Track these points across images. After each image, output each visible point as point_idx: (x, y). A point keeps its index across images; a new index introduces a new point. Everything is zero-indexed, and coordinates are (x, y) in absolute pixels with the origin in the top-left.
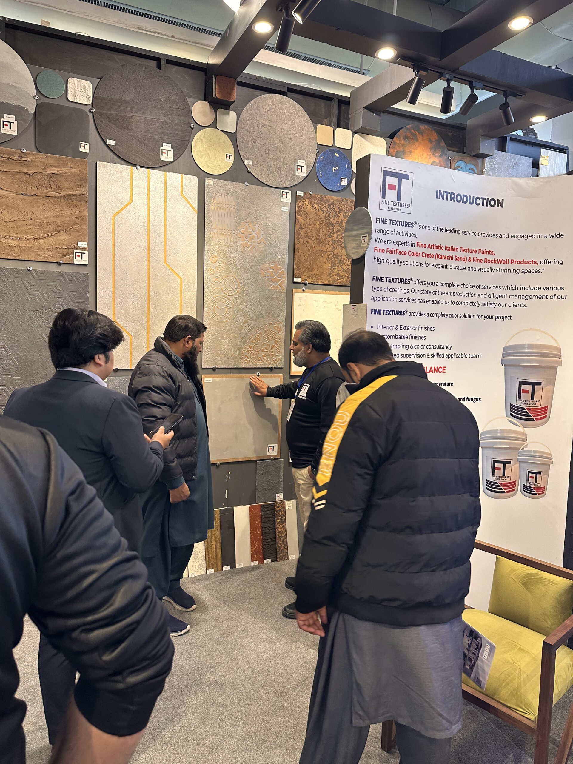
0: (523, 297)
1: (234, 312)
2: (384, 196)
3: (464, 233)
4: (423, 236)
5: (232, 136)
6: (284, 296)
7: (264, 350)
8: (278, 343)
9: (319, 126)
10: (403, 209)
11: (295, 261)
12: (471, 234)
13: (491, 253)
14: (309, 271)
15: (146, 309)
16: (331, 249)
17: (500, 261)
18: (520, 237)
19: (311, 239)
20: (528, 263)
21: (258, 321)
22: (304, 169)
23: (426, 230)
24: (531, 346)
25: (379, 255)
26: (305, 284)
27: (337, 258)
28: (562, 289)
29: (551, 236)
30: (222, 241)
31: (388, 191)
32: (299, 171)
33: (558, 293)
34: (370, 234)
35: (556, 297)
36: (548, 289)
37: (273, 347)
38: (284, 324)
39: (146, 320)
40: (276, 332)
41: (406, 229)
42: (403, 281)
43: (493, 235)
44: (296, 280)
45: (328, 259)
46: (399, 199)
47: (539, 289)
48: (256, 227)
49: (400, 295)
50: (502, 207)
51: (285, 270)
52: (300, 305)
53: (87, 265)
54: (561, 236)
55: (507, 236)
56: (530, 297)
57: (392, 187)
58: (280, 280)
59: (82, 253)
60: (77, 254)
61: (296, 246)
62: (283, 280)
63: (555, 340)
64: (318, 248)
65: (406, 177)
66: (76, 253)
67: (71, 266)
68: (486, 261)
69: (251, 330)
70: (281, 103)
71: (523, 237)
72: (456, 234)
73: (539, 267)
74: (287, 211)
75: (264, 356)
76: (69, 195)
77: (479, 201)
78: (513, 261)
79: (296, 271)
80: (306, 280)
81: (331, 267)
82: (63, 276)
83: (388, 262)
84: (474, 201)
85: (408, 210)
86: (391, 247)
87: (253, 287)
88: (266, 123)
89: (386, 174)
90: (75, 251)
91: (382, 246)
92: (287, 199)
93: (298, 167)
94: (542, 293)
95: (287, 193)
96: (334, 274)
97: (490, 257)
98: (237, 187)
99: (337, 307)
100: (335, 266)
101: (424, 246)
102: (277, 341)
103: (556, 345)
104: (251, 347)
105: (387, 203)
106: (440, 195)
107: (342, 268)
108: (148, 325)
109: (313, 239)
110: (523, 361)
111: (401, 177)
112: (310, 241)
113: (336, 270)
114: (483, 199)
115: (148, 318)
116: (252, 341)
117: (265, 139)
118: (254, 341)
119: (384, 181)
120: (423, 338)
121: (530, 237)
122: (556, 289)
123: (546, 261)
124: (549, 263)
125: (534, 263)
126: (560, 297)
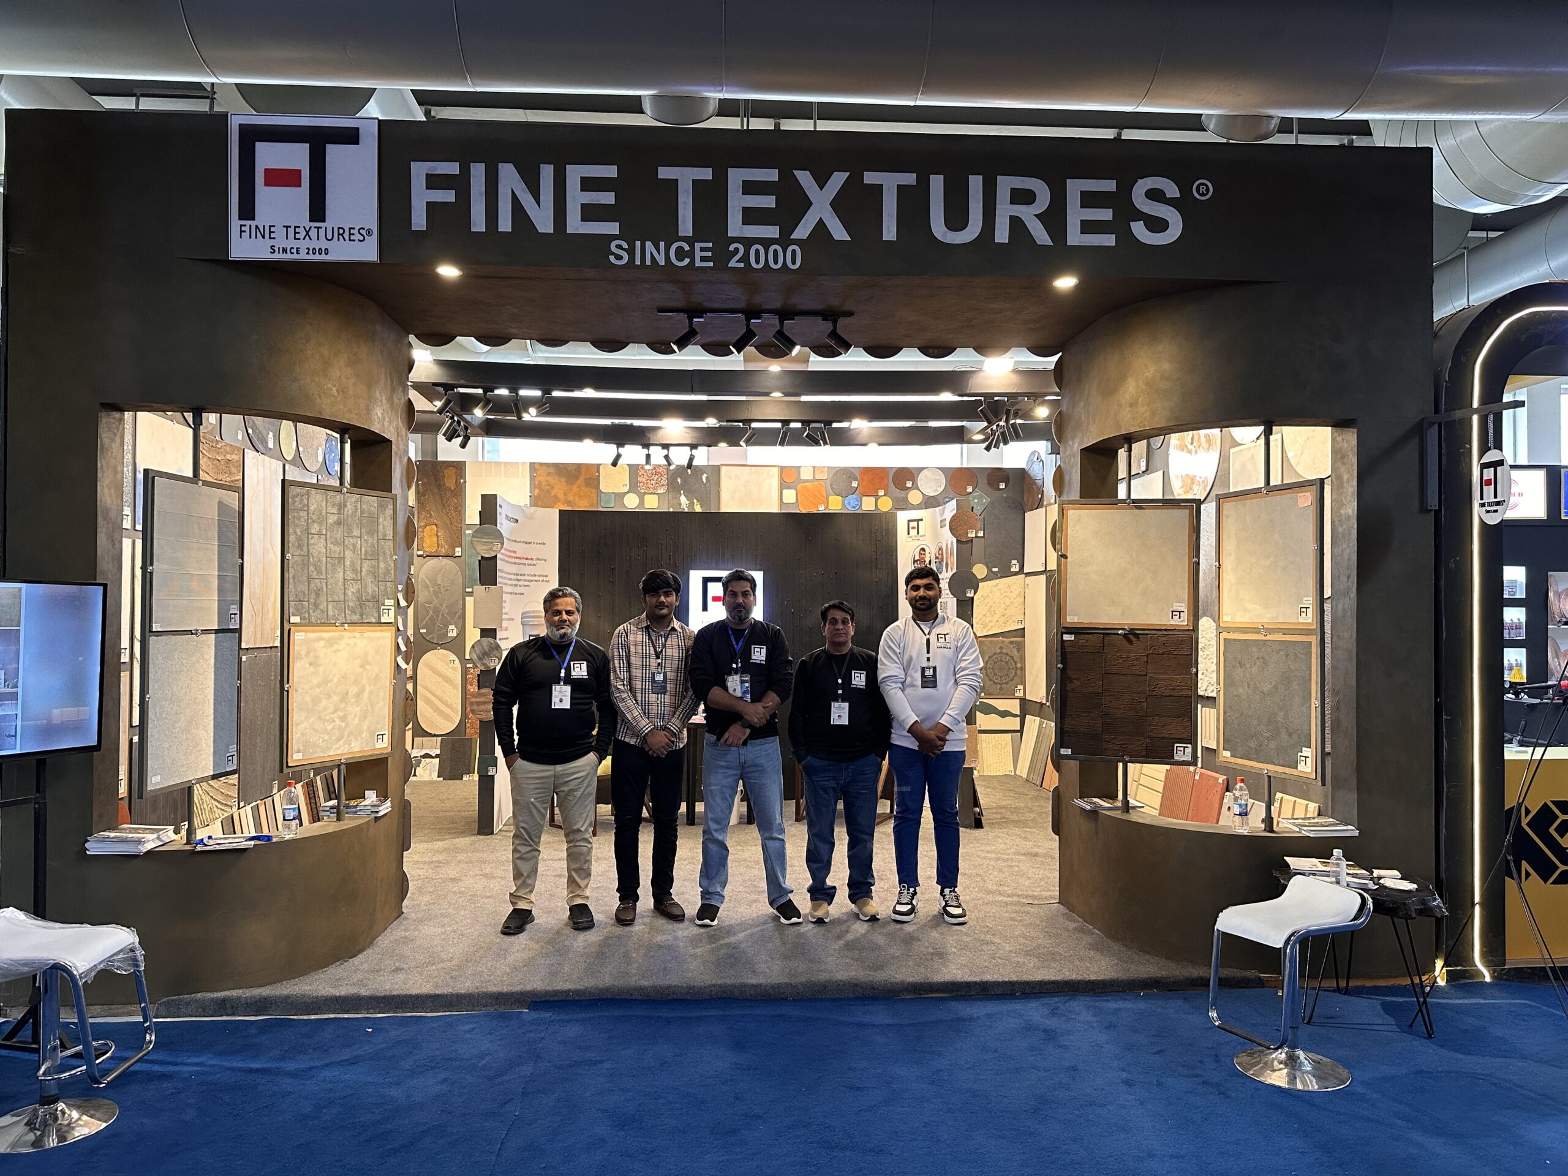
0: (528, 581)
13: (515, 552)
17: (519, 558)
18: (526, 543)
20: (529, 559)
24: (534, 612)
28: (547, 576)
29: (540, 544)
33: (545, 579)
35: (544, 581)
47: (535, 576)
50: (517, 523)
54: (544, 544)
56: (532, 581)
68: (515, 558)
73: (534, 562)
77: (511, 519)
78: (523, 558)
94: (537, 578)
97: (516, 555)
110: (530, 621)
122: (543, 576)
123: (538, 559)
124: (540, 560)
125: (532, 559)
126: (546, 581)
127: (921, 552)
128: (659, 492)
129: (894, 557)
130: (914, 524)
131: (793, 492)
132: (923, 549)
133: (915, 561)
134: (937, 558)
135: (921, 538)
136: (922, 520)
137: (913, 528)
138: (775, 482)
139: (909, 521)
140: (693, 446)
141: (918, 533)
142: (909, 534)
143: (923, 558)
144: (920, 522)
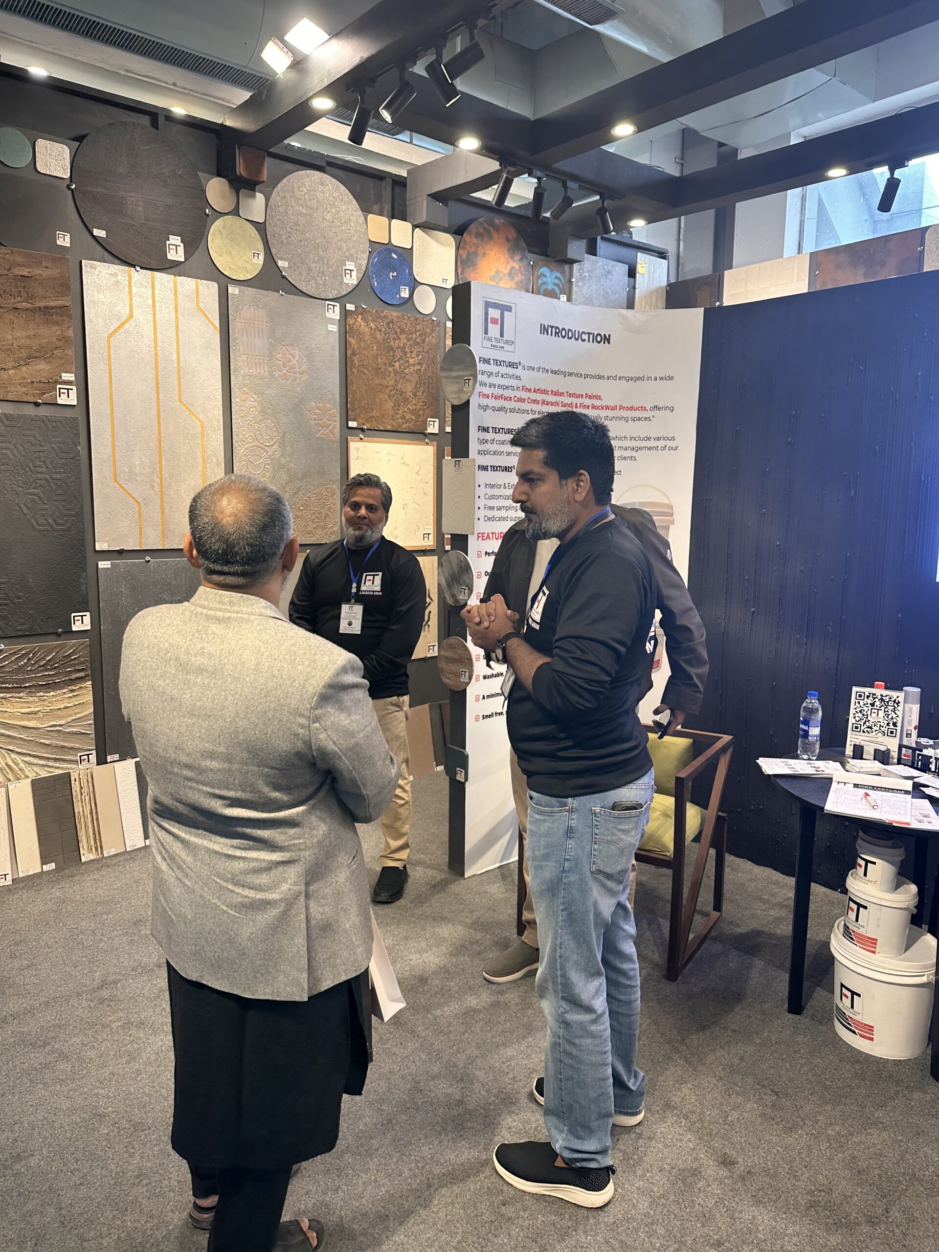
0: (633, 449)
1: (273, 468)
2: (486, 332)
3: (570, 374)
4: (528, 378)
5: (261, 228)
6: (337, 446)
7: (314, 519)
8: (332, 510)
9: (370, 216)
10: (507, 347)
11: (349, 399)
12: (577, 375)
13: (598, 397)
14: (367, 412)
15: (157, 466)
16: (392, 382)
17: (607, 408)
18: (628, 379)
19: (367, 369)
20: (637, 409)
21: (304, 480)
22: (354, 274)
23: (531, 372)
25: (484, 402)
26: (363, 430)
27: (401, 395)
28: (673, 439)
29: (661, 379)
30: (253, 371)
31: (490, 325)
32: (348, 276)
33: (669, 444)
34: (475, 377)
35: (667, 448)
36: (659, 439)
37: (326, 515)
39: (158, 480)
40: (329, 495)
41: (510, 371)
43: (600, 377)
44: (352, 424)
45: (389, 396)
46: (502, 335)
47: (649, 439)
48: (297, 352)
50: (609, 343)
51: (335, 411)
52: (358, 458)
53: (74, 406)
54: (671, 378)
55: (614, 378)
56: (640, 448)
57: (494, 321)
58: (331, 425)
59: (68, 389)
60: (62, 391)
61: (349, 379)
62: (335, 425)
63: (667, 497)
64: (377, 381)
65: (509, 309)
66: (60, 389)
67: (52, 408)
68: (593, 407)
69: (296, 493)
70: (322, 183)
71: (632, 379)
72: (562, 376)
73: (649, 414)
74: (336, 330)
75: (314, 528)
76: (46, 308)
77: (585, 337)
78: (621, 407)
79: (350, 413)
80: (364, 424)
81: (394, 406)
82: (43, 421)
83: (494, 409)
84: (578, 336)
85: (511, 348)
86: (497, 391)
87: (296, 434)
88: (304, 211)
89: (488, 305)
90: (58, 386)
91: (487, 391)
92: (334, 313)
93: (347, 271)
94: (652, 443)
95: (334, 306)
96: (398, 416)
97: (598, 403)
98: (270, 297)
99: (404, 461)
100: (399, 406)
101: (530, 390)
102: (329, 508)
103: (667, 502)
105: (490, 339)
106: (544, 330)
107: (408, 409)
108: (162, 488)
109: (370, 369)
111: (505, 308)
112: (365, 371)
113: (401, 412)
114: (589, 334)
115: (161, 479)
116: (299, 508)
117: (303, 232)
118: (301, 508)
119: (486, 314)
121: (639, 379)
122: (666, 439)
123: (655, 408)
124: (659, 409)
125: (643, 409)
126: (671, 448)
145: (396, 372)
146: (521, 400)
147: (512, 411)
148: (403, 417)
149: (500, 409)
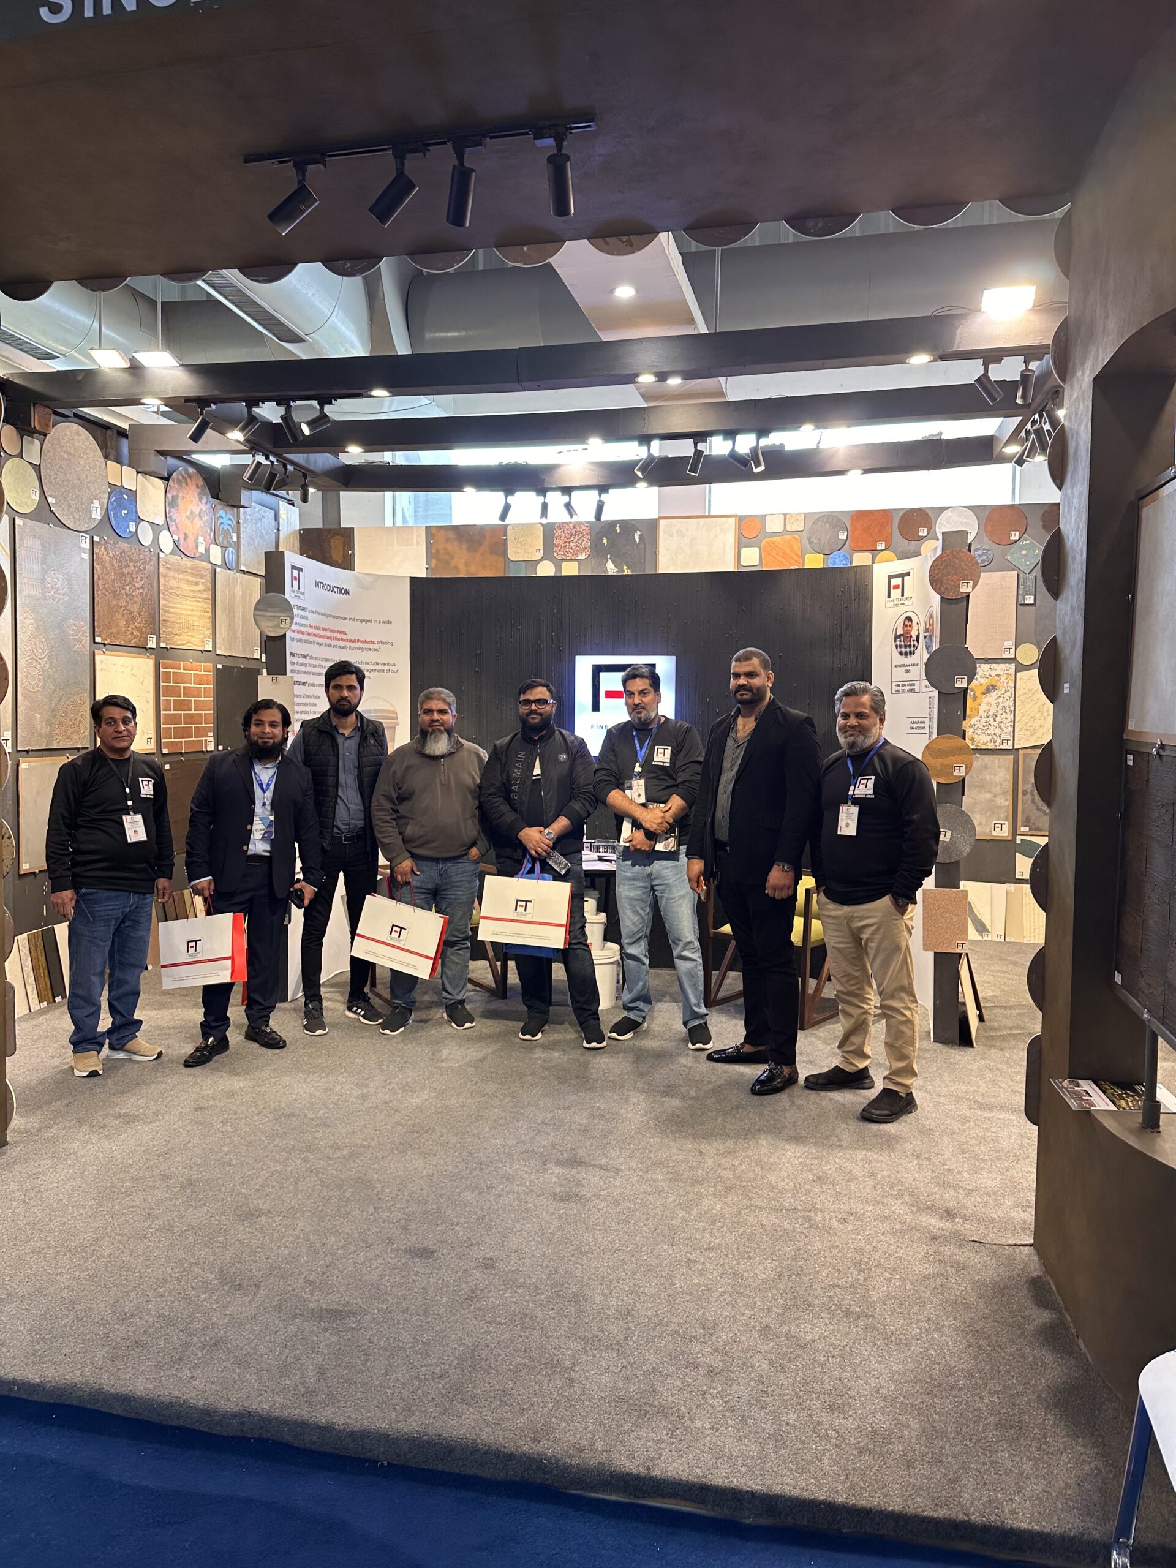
1: (44, 679)
2: (293, 586)
3: (330, 616)
4: (312, 619)
5: (38, 469)
6: (87, 659)
7: (71, 725)
9: (109, 462)
11: (95, 618)
12: (333, 617)
13: (344, 633)
14: (107, 629)
16: (124, 604)
17: (350, 640)
18: (362, 621)
19: (108, 592)
20: (368, 642)
21: (65, 690)
22: (99, 510)
23: (312, 614)
26: (104, 645)
27: (130, 614)
28: (394, 665)
29: (384, 622)
30: (32, 593)
31: (294, 581)
32: (95, 512)
33: (392, 668)
34: (292, 618)
35: (389, 671)
36: (384, 664)
37: (80, 722)
38: (88, 692)
41: (303, 613)
42: (305, 657)
43: (345, 619)
44: (98, 639)
45: (123, 615)
46: (299, 588)
47: (378, 664)
48: (61, 576)
49: (303, 668)
51: (87, 628)
54: (391, 623)
55: (353, 619)
57: (295, 578)
58: (83, 640)
62: (86, 640)
64: (114, 603)
65: (303, 571)
68: (343, 640)
69: (59, 701)
70: (78, 434)
71: (365, 621)
73: (376, 646)
74: (87, 558)
75: (72, 733)
77: (336, 590)
78: (358, 641)
79: (96, 630)
80: (106, 640)
81: (126, 624)
83: (297, 640)
85: (303, 597)
87: (60, 648)
88: (66, 456)
89: (293, 567)
92: (86, 544)
93: (94, 509)
94: (379, 667)
95: (85, 537)
96: (128, 633)
97: (345, 637)
98: (42, 528)
99: (134, 673)
100: (130, 625)
101: (312, 627)
102: (82, 715)
104: (60, 723)
105: (293, 591)
107: (136, 626)
111: (300, 570)
113: (130, 629)
116: (61, 715)
117: (65, 474)
118: (63, 715)
119: (292, 573)
120: (315, 705)
121: (369, 621)
122: (390, 664)
123: (381, 642)
124: (383, 643)
125: (373, 642)
126: (393, 671)
127: (907, 623)
128: (580, 557)
129: (867, 632)
130: (897, 581)
131: (756, 550)
132: (909, 619)
133: (897, 637)
134: (927, 630)
135: (906, 603)
136: (908, 574)
137: (896, 587)
138: (731, 538)
139: (890, 577)
140: (603, 489)
141: (903, 595)
142: (889, 596)
143: (908, 632)
144: (906, 578)
145: (127, 595)
146: (309, 634)
147: (306, 641)
148: (132, 634)
149: (300, 640)
